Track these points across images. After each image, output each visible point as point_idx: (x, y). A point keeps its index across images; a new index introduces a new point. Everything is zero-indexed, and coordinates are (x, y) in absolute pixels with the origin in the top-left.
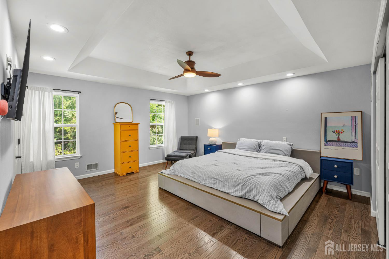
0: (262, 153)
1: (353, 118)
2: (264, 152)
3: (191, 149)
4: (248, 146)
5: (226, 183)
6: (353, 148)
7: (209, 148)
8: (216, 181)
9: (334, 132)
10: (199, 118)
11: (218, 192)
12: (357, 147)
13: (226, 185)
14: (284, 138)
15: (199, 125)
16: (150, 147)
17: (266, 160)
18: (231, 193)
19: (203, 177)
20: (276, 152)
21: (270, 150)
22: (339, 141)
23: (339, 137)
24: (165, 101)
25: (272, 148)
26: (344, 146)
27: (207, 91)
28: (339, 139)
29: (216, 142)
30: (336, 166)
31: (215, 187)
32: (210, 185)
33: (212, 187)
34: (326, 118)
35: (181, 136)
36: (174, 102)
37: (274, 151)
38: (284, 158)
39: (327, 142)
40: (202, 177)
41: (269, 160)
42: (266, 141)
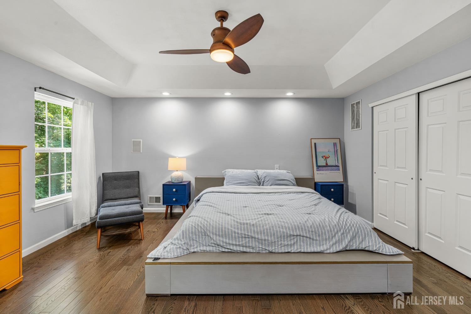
0: (267, 186)
1: (335, 144)
2: (270, 184)
3: (132, 195)
4: (246, 179)
5: (315, 238)
6: (337, 171)
7: (174, 190)
8: (295, 240)
9: (323, 157)
10: (141, 140)
11: (302, 255)
12: (339, 170)
13: (316, 240)
14: (277, 166)
15: (141, 152)
16: (36, 206)
17: (285, 194)
18: (327, 250)
19: (270, 239)
20: (283, 183)
21: (276, 181)
22: (327, 166)
23: (326, 161)
24: (74, 99)
25: (276, 178)
26: (331, 170)
27: (166, 94)
28: (327, 164)
29: (183, 177)
30: (332, 190)
31: (294, 249)
32: (285, 249)
33: (289, 250)
34: (315, 144)
35: (103, 174)
36: (93, 104)
37: (279, 182)
38: (297, 188)
39: (318, 167)
40: (268, 240)
41: (289, 193)
42: (263, 171)
